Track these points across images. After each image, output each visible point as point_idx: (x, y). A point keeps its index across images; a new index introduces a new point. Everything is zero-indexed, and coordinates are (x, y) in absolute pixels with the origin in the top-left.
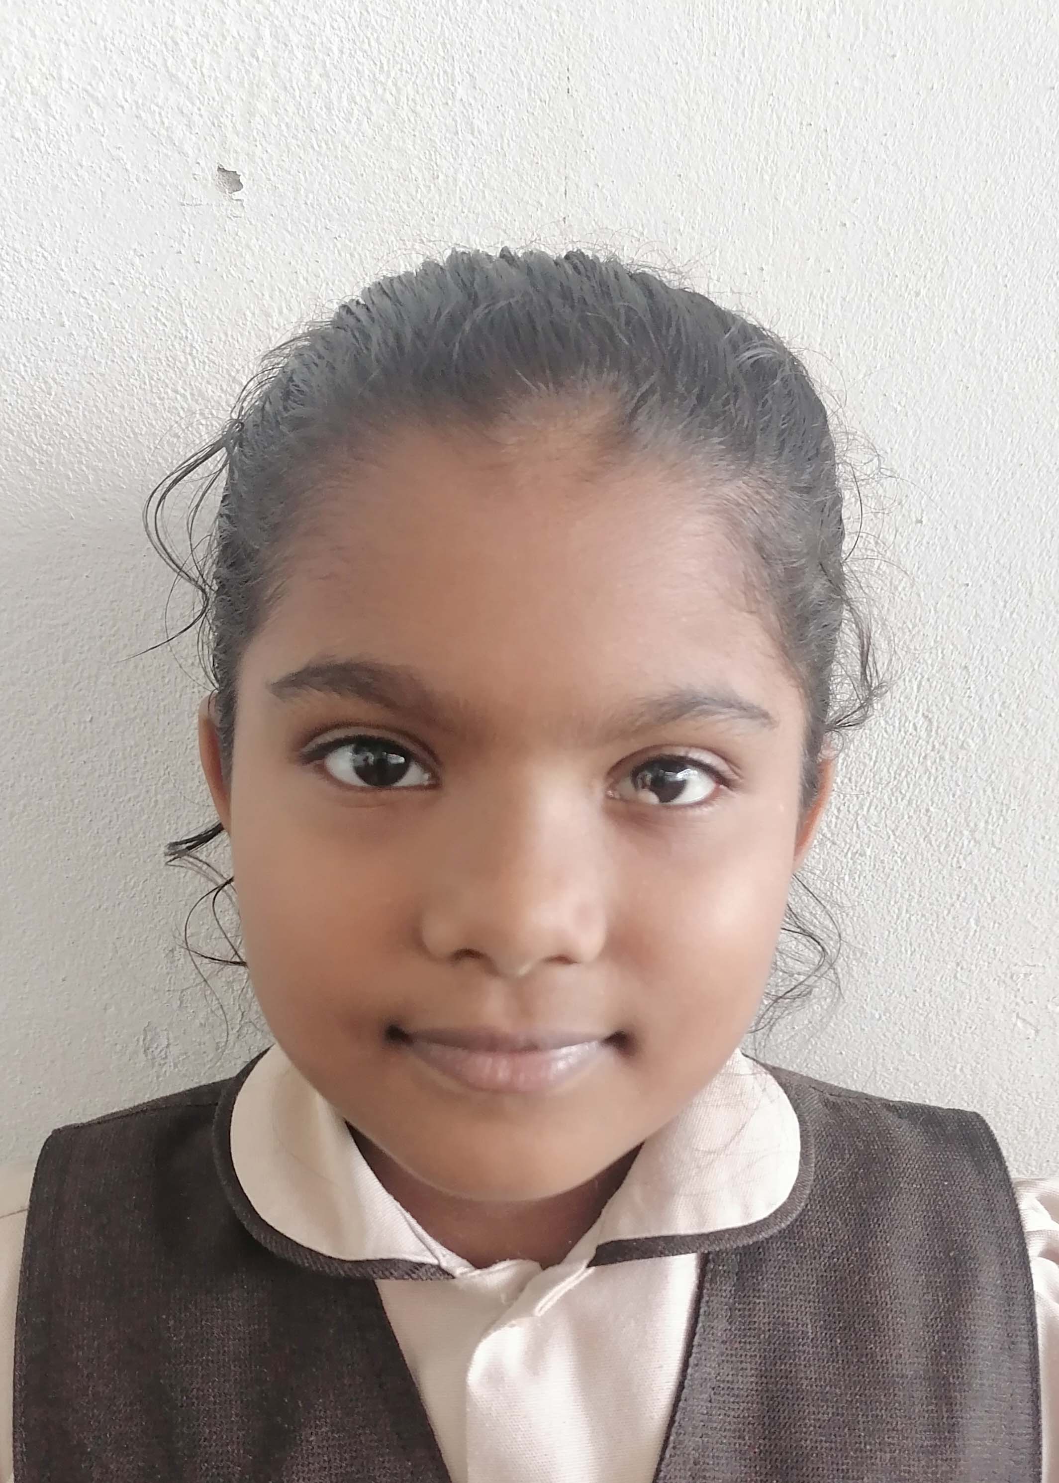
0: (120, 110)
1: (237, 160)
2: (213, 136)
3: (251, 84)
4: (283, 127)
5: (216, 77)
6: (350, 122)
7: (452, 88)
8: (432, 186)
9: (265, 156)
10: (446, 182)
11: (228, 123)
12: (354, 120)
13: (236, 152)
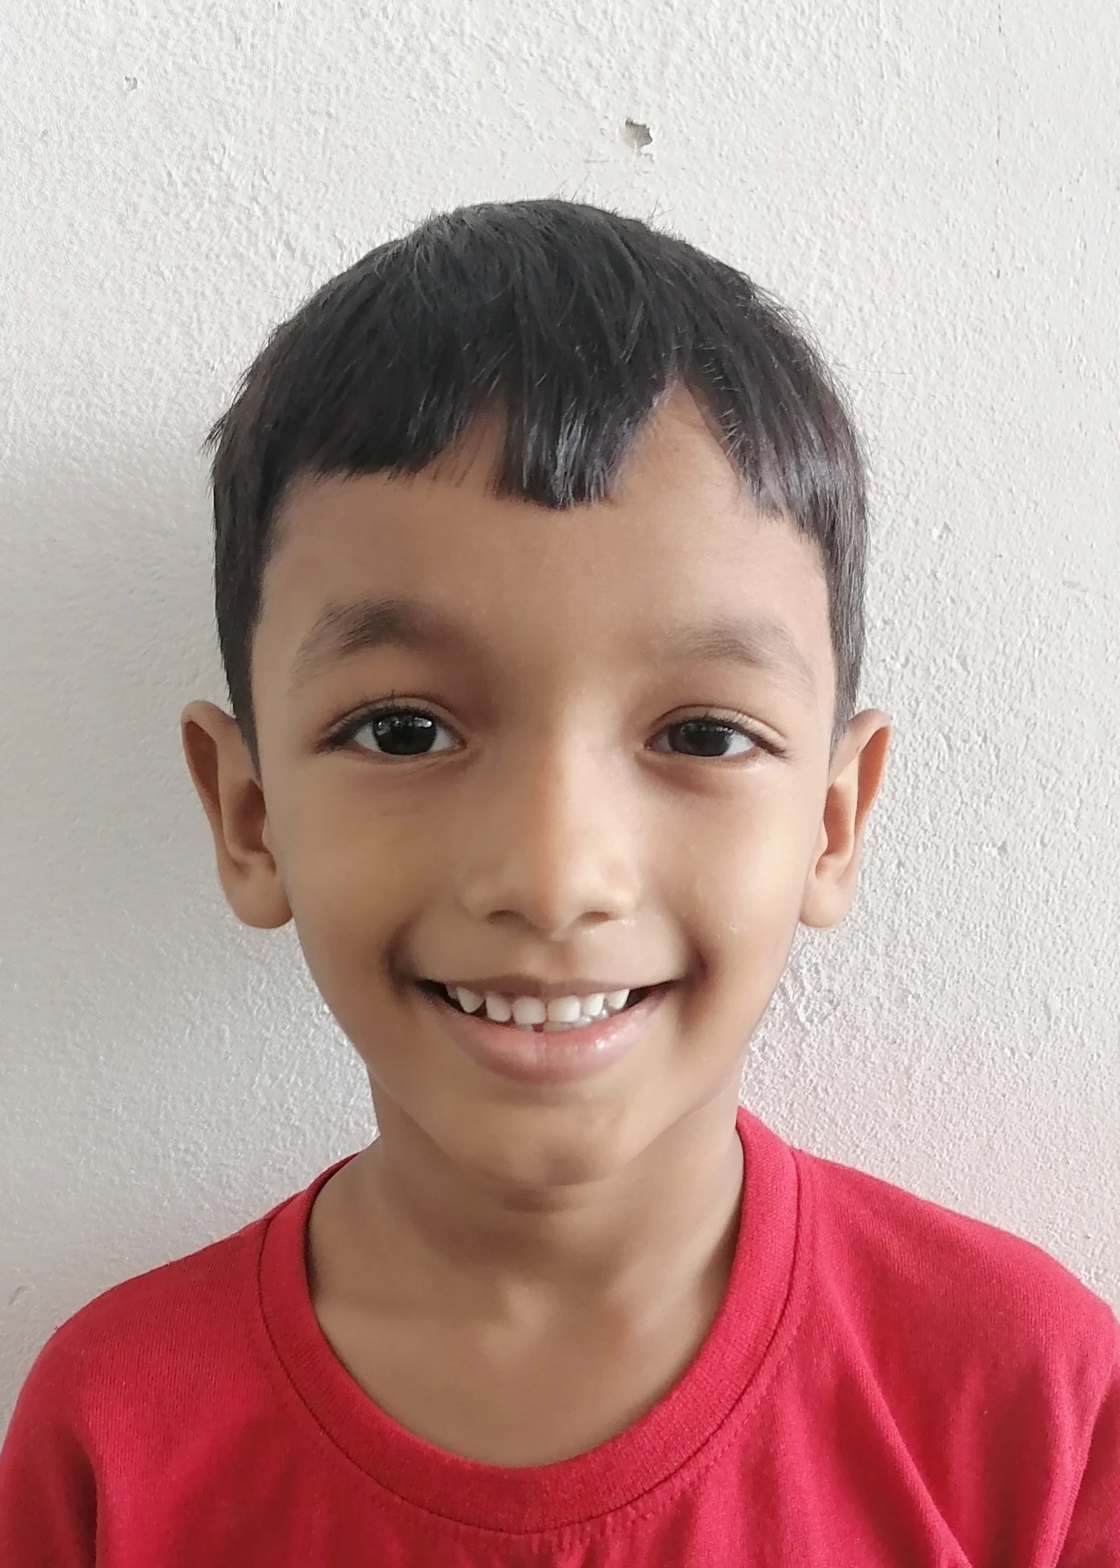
0: (524, 65)
1: (647, 113)
2: (623, 89)
3: (665, 33)
4: (698, 75)
5: (628, 28)
6: (769, 68)
7: (878, 31)
8: (856, 132)
9: (678, 108)
10: (870, 127)
11: (641, 77)
12: (772, 67)
13: (648, 105)
